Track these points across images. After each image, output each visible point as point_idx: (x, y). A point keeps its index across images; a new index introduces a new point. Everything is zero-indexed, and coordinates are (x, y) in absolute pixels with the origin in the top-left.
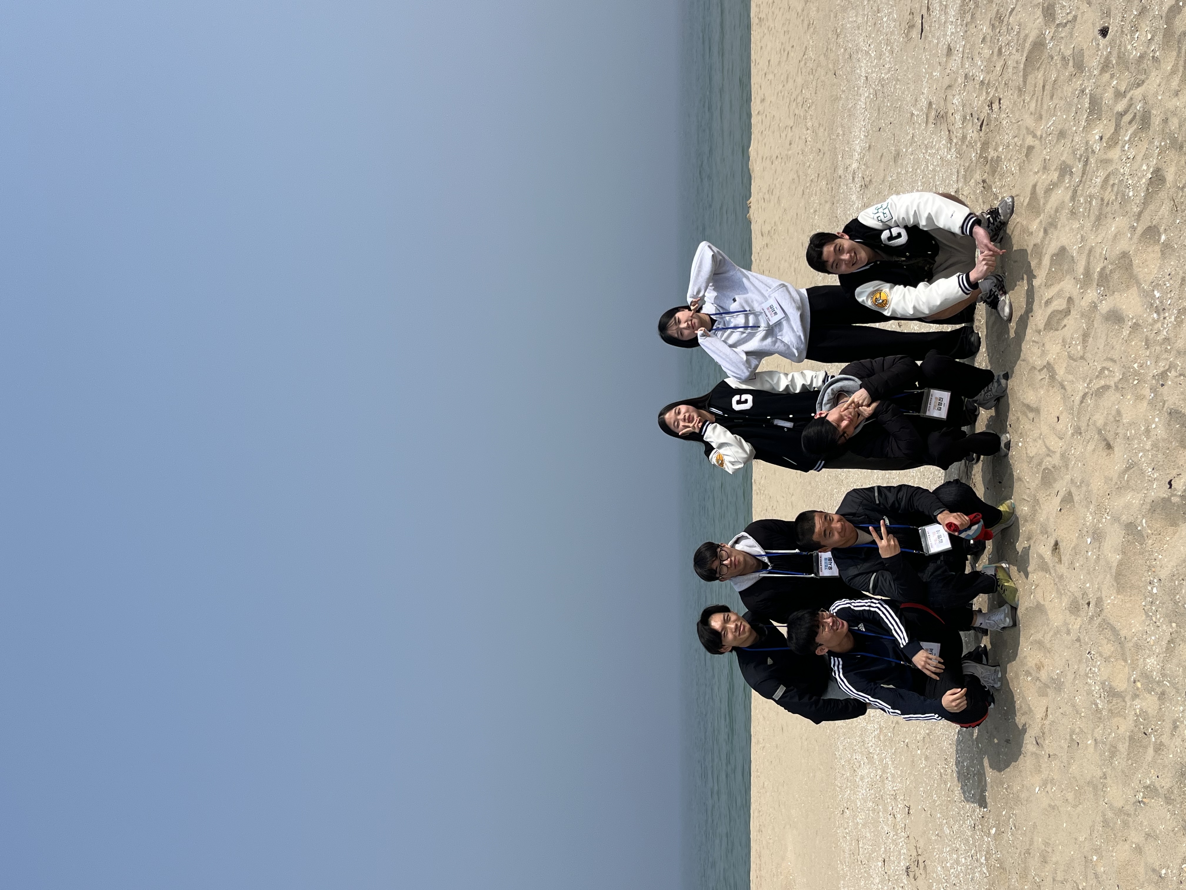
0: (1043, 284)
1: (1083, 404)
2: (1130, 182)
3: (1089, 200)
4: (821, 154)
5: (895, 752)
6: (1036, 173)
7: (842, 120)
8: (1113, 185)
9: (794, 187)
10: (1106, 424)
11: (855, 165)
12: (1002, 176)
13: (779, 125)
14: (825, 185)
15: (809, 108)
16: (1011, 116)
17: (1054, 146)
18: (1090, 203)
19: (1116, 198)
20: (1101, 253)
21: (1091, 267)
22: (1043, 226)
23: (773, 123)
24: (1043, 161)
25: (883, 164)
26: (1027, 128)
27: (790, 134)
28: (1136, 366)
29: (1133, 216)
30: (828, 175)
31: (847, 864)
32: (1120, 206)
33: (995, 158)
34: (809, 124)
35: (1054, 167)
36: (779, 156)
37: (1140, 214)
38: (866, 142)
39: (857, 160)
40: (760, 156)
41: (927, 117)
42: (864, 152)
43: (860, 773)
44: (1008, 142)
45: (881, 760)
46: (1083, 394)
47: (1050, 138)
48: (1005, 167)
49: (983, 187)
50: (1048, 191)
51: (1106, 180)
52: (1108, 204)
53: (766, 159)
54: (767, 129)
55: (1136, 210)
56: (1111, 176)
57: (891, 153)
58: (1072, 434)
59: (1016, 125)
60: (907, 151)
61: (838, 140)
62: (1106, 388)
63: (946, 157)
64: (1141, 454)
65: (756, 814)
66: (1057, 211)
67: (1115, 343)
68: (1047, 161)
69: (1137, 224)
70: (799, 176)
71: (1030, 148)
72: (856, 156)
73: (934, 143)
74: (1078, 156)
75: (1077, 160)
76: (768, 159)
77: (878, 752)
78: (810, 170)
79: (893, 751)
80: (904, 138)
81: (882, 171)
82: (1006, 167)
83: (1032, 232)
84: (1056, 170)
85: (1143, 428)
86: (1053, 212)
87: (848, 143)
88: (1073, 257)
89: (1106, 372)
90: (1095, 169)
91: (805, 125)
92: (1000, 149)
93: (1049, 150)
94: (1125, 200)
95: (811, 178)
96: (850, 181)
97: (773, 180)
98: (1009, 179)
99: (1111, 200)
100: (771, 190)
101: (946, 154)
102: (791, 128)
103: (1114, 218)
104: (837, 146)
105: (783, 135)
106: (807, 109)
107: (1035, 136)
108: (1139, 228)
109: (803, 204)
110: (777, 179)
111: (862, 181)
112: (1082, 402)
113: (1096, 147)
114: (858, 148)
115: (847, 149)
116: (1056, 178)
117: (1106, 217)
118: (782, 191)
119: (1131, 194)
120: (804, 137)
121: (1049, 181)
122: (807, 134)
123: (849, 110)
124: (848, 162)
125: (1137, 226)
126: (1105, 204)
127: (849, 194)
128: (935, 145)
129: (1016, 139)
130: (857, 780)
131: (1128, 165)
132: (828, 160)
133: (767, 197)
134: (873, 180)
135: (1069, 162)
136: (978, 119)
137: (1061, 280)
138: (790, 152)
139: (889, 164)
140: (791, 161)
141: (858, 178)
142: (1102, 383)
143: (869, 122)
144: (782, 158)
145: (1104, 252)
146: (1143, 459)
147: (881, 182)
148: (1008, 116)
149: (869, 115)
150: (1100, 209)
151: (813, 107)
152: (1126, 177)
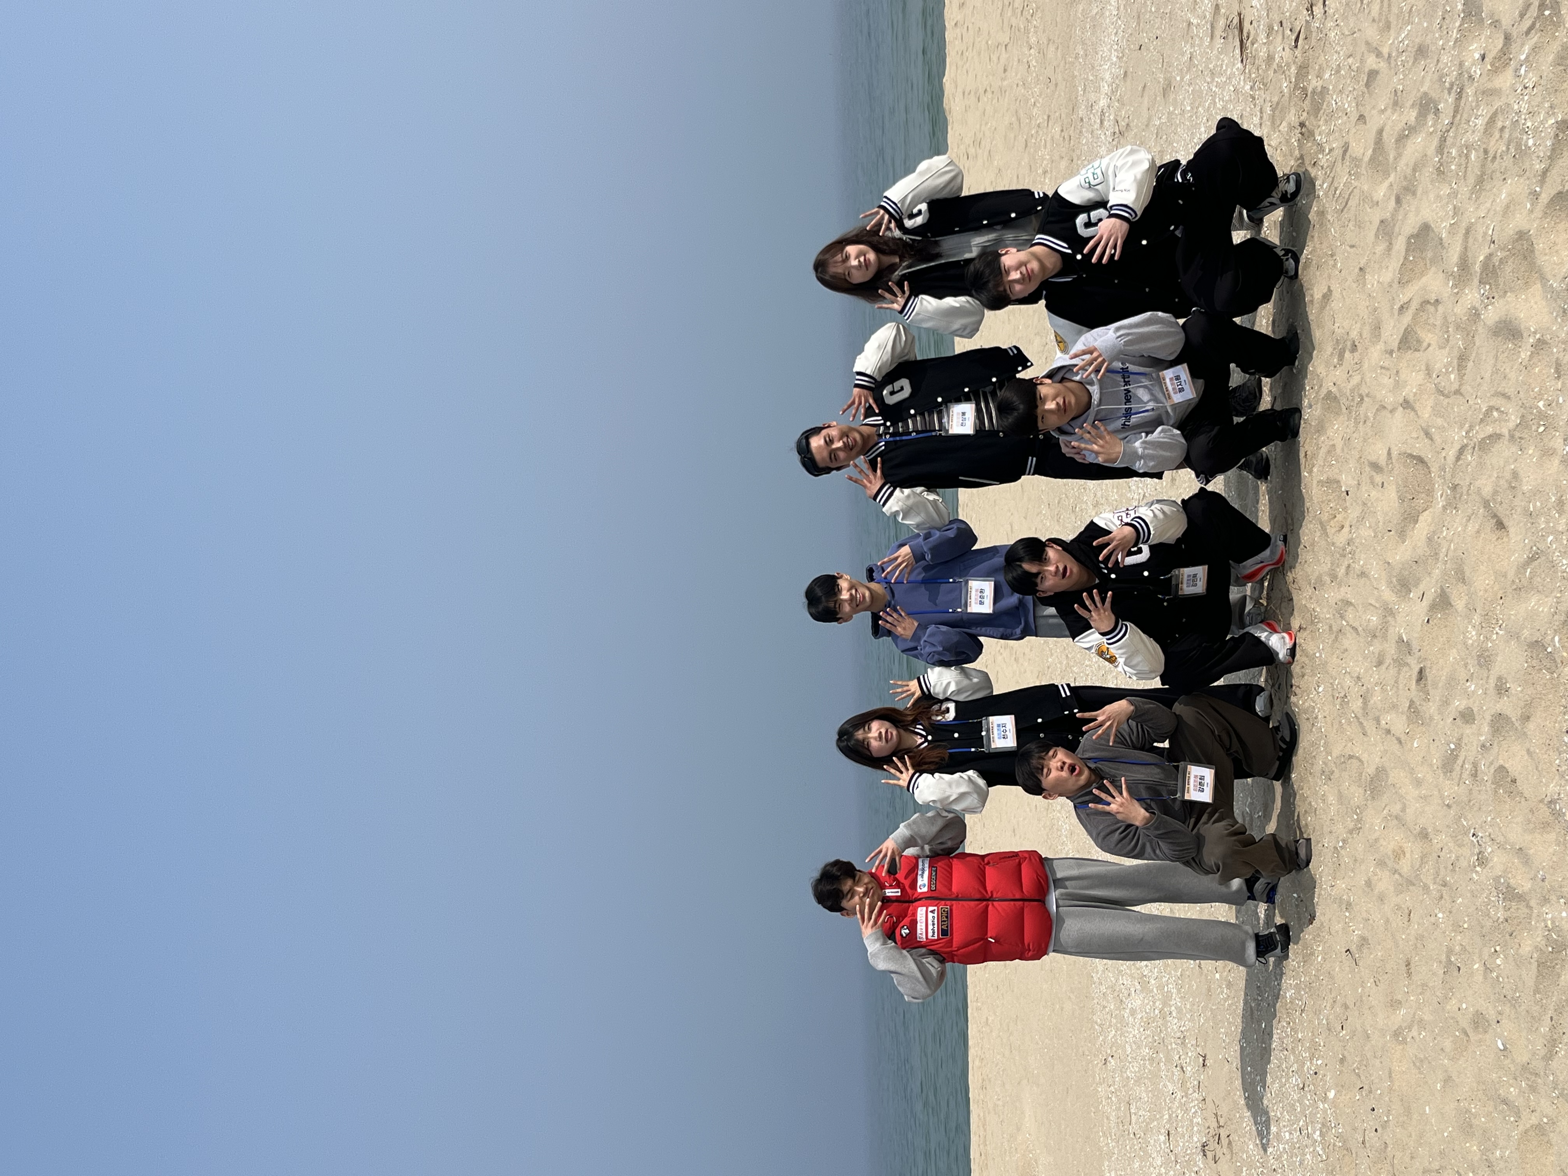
0: (1396, 281)
1: (1459, 463)
2: (1529, 124)
3: (1465, 152)
4: (1052, 86)
5: (1181, 975)
6: (1383, 111)
7: (1083, 33)
8: (1502, 129)
9: (1012, 136)
10: (1495, 493)
11: (1103, 102)
12: (1331, 115)
13: (987, 43)
14: (1059, 132)
15: (1032, 16)
16: (1342, 24)
17: (1410, 70)
18: (1467, 156)
19: (1508, 149)
20: (1485, 234)
21: (1470, 254)
22: (1395, 192)
23: (979, 39)
24: (1393, 94)
25: (1146, 99)
26: (1367, 43)
27: (1004, 56)
28: (1541, 404)
29: (1535, 176)
30: (1063, 116)
31: (1114, 1137)
32: (1513, 162)
33: (1319, 89)
34: (1033, 40)
35: (1410, 102)
36: (988, 89)
37: (1545, 172)
38: (1120, 67)
39: (1106, 94)
40: (960, 90)
41: (1212, 27)
42: (1117, 81)
43: (1129, 1005)
44: (1339, 65)
45: (1160, 987)
46: (1459, 447)
47: (1404, 58)
48: (1334, 103)
49: (1301, 133)
50: (1402, 139)
51: (1492, 121)
52: (1495, 157)
53: (969, 94)
54: (970, 49)
55: (1539, 167)
56: (1500, 116)
57: (1159, 82)
58: (1443, 506)
59: (1349, 39)
60: (1182, 79)
61: (1077, 64)
62: (1495, 437)
63: (1243, 87)
64: (1551, 538)
65: (977, 1063)
66: (1414, 170)
67: (1508, 370)
68: (1399, 93)
69: (1541, 188)
70: (1019, 120)
71: (1373, 74)
72: (1105, 88)
73: (1224, 68)
74: (1447, 84)
75: (1446, 91)
76: (972, 93)
77: (1156, 974)
78: (1035, 109)
79: (1179, 974)
80: (1177, 59)
81: (1146, 110)
82: (1336, 104)
83: (1378, 202)
84: (1413, 106)
85: (1553, 499)
86: (1409, 171)
87: (1093, 67)
88: (1441, 239)
89: (1495, 414)
90: (1474, 104)
91: (1027, 42)
92: (1327, 76)
93: (1401, 77)
94: (1521, 153)
95: (1038, 122)
96: (1097, 126)
97: (981, 125)
98: (1340, 121)
99: (1499, 151)
100: (979, 140)
101: (1242, 83)
102: (1006, 46)
103: (1505, 179)
104: (1076, 73)
105: (994, 58)
106: (1029, 18)
107: (1379, 55)
108: (1543, 195)
109: (1026, 160)
110: (987, 124)
111: (1114, 125)
112: (1458, 458)
113: (1475, 71)
114: (1107, 76)
115: (1091, 78)
116: (1413, 119)
117: (1492, 179)
118: (994, 142)
119: (1531, 142)
120: (1025, 60)
121: (1403, 124)
122: (1030, 55)
123: (1094, 18)
124: (1093, 97)
125: (1541, 192)
126: (1489, 159)
127: (1095, 145)
128: (1226, 70)
129: (1350, 60)
130: (1126, 1015)
131: (1526, 98)
132: (1063, 94)
133: (972, 151)
134: (1131, 125)
135: (1433, 94)
136: (1291, 30)
137: (1422, 274)
138: (1005, 83)
139: (1156, 98)
140: (1007, 96)
141: (1109, 121)
142: (1490, 430)
143: (1123, 36)
144: (993, 92)
145: (1490, 232)
146: (1554, 546)
147: (1144, 127)
148: (1337, 25)
149: (1123, 26)
150: (1483, 166)
151: (1039, 14)
152: (1523, 117)
